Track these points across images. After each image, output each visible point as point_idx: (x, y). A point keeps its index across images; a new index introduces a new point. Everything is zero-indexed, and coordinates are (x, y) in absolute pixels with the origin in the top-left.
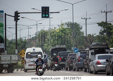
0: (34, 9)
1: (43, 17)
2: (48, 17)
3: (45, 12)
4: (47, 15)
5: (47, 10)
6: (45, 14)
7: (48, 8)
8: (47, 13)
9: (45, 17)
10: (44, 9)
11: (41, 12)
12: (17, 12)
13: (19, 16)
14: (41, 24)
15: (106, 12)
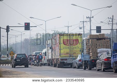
0: (19, 24)
1: (25, 29)
4: (28, 29)
7: (29, 23)
8: (28, 27)
11: (24, 26)
12: (8, 26)
13: (10, 29)
14: (24, 34)
15: (68, 27)
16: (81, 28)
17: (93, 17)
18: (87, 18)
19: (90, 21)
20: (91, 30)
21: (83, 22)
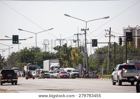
0: (7, 37)
1: (13, 43)
2: (17, 43)
3: (15, 39)
4: (17, 42)
5: (17, 37)
6: (15, 41)
7: (18, 36)
9: (15, 43)
10: (14, 38)
11: (12, 39)
14: (12, 48)
15: (61, 40)
16: (75, 41)
17: (88, 29)
18: (82, 30)
19: (85, 34)
20: (86, 43)
21: (78, 34)
